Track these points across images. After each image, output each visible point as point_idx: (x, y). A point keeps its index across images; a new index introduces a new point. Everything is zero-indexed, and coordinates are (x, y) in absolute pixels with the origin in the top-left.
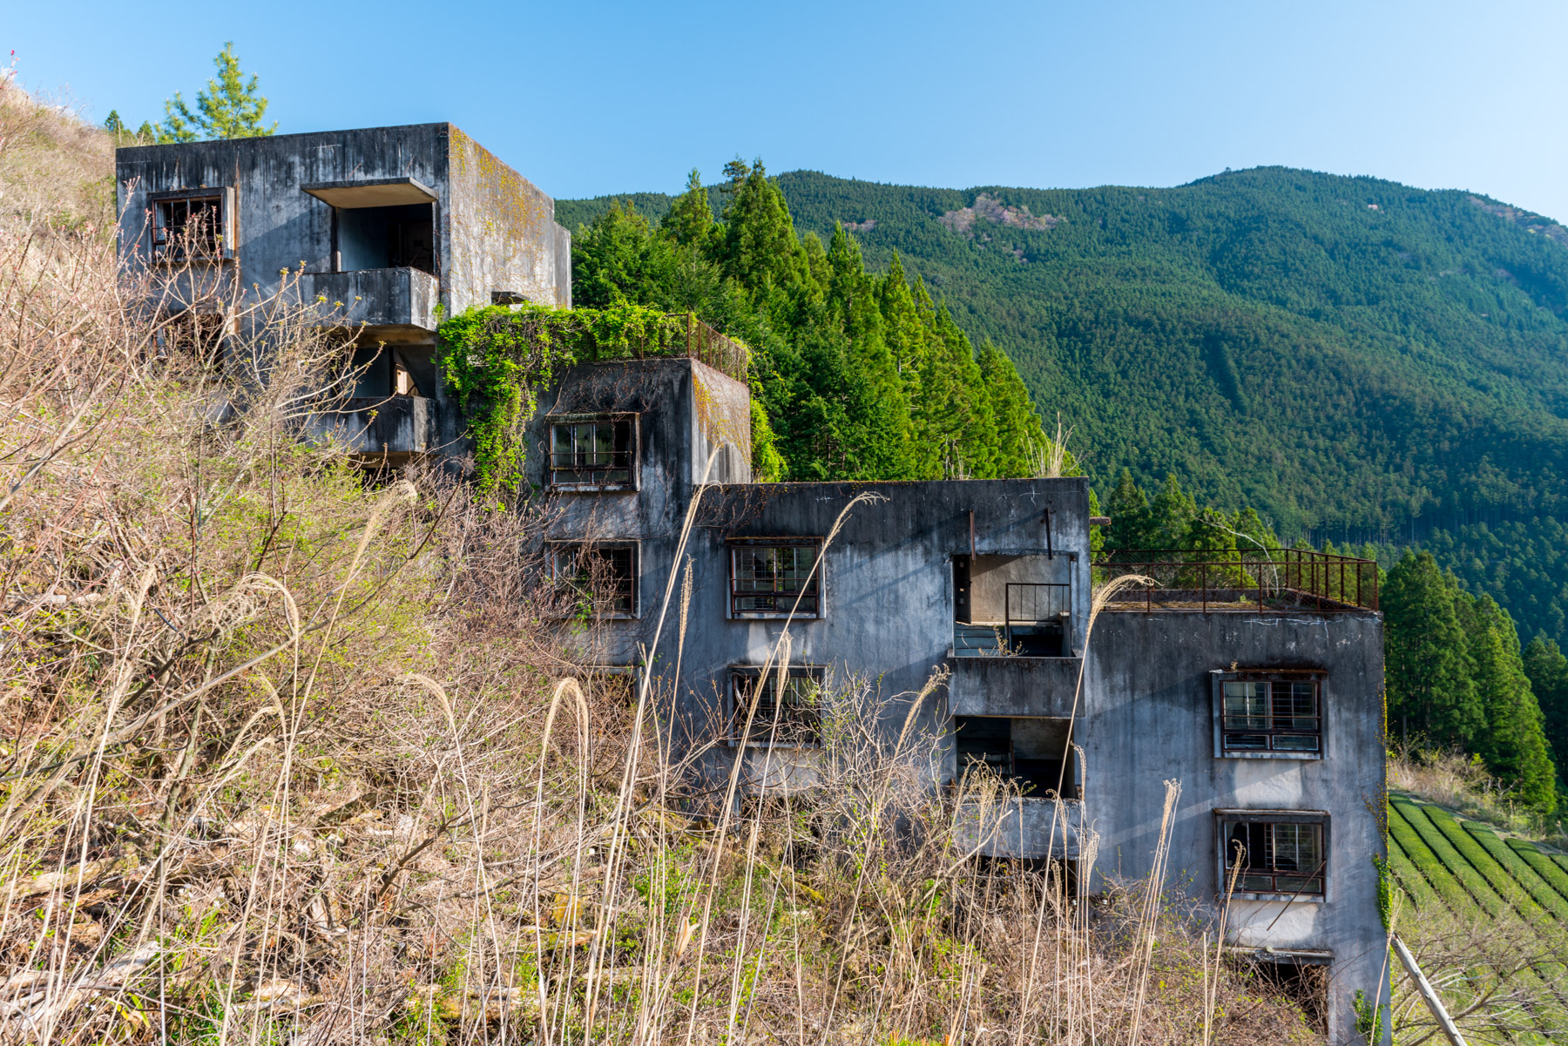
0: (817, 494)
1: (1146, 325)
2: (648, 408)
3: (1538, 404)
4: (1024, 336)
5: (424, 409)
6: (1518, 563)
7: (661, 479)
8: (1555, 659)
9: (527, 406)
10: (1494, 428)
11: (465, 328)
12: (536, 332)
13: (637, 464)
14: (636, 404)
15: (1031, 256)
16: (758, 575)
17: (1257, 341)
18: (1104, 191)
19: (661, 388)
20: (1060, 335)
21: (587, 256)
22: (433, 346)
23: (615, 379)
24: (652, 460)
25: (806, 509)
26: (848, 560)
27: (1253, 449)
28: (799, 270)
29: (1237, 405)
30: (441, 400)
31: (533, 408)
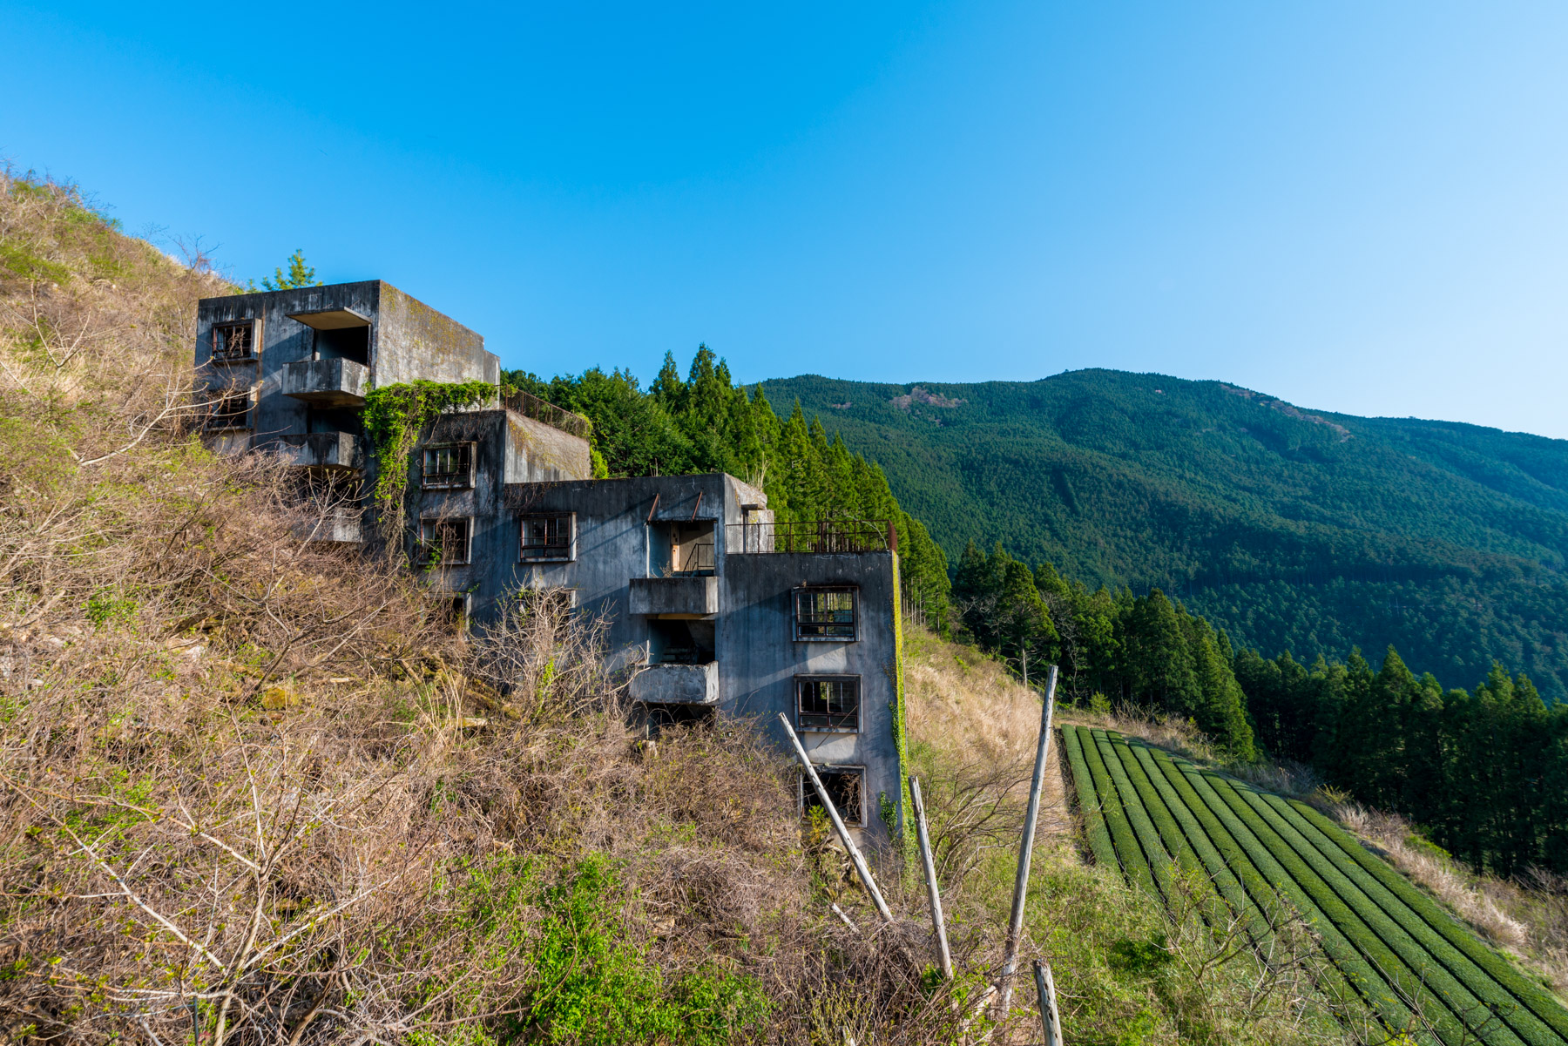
1: (1016, 463)
2: (481, 439)
3: (1271, 510)
4: (941, 469)
6: (1261, 609)
7: (486, 480)
8: (1256, 661)
10: (1241, 525)
11: (379, 394)
13: (472, 471)
14: (475, 437)
15: (946, 423)
16: (536, 536)
17: (1086, 471)
18: (990, 384)
19: (489, 429)
20: (963, 469)
22: (358, 406)
23: (464, 423)
24: (481, 469)
25: (566, 496)
26: (589, 525)
27: (1085, 537)
29: (1074, 511)
31: (415, 440)
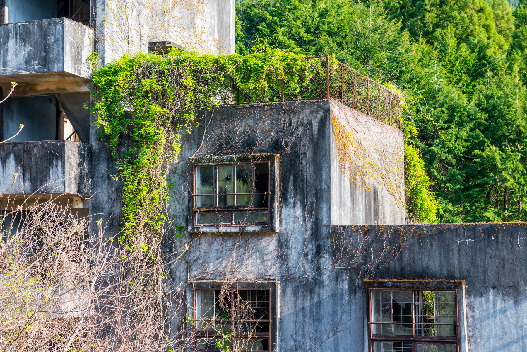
0: (458, 235)
2: (288, 150)
5: (76, 153)
7: (301, 219)
9: (172, 149)
11: (115, 74)
12: (181, 76)
13: (276, 204)
14: (276, 146)
16: (396, 319)
19: (301, 129)
21: (268, 16)
22: (86, 93)
23: (256, 121)
24: (291, 201)
25: (446, 252)
26: (491, 305)
28: (484, 26)
30: (95, 145)
31: (178, 151)
